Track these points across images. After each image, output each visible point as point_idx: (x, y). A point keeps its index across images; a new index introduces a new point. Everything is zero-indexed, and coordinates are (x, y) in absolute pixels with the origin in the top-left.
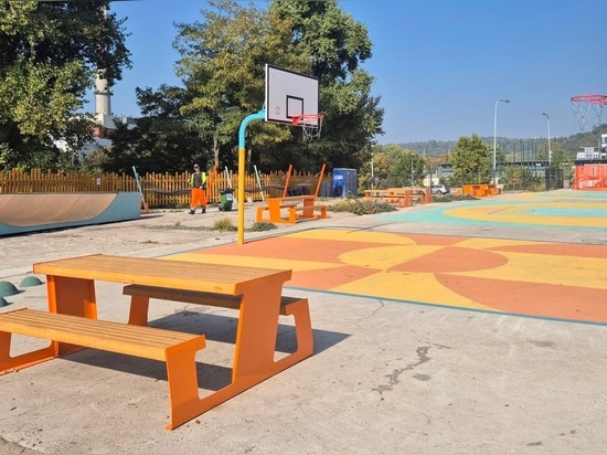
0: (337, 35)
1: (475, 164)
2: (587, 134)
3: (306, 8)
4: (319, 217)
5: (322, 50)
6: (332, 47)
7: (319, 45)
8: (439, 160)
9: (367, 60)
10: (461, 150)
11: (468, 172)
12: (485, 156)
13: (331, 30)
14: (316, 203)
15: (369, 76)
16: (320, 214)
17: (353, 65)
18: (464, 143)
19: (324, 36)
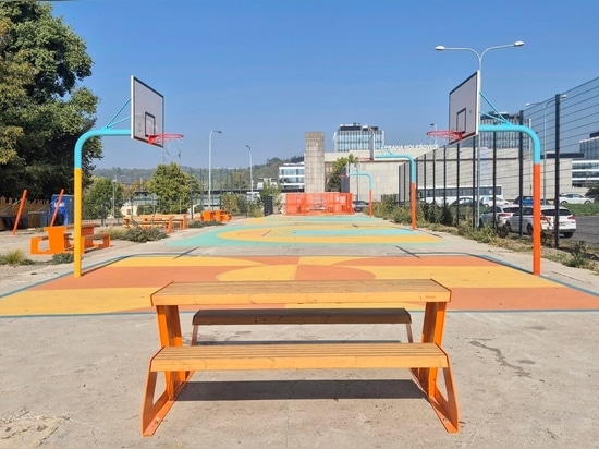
0: (57, 45)
1: (174, 192)
2: (263, 166)
3: (17, 12)
4: (101, 247)
5: (38, 62)
6: (52, 60)
7: (35, 55)
8: (131, 187)
9: (86, 78)
10: (160, 178)
11: (167, 199)
12: (183, 184)
13: (50, 40)
14: (96, 231)
15: (94, 95)
16: (101, 242)
17: (70, 82)
18: (162, 171)
19: (41, 46)
